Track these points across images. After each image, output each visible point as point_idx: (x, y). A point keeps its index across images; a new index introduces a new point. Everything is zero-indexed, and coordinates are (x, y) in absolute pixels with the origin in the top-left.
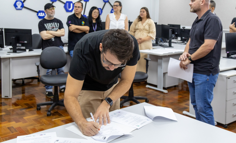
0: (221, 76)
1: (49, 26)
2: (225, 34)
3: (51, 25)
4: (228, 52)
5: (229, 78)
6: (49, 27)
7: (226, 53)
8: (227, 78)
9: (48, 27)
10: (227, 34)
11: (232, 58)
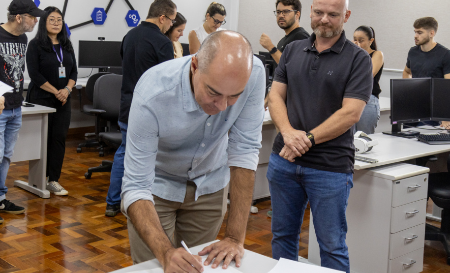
0: (382, 177)
1: (10, 51)
2: (391, 80)
3: (15, 49)
4: (395, 123)
5: (399, 182)
6: (10, 53)
7: (392, 123)
8: (393, 181)
9: (6, 53)
10: (394, 80)
11: (403, 135)
